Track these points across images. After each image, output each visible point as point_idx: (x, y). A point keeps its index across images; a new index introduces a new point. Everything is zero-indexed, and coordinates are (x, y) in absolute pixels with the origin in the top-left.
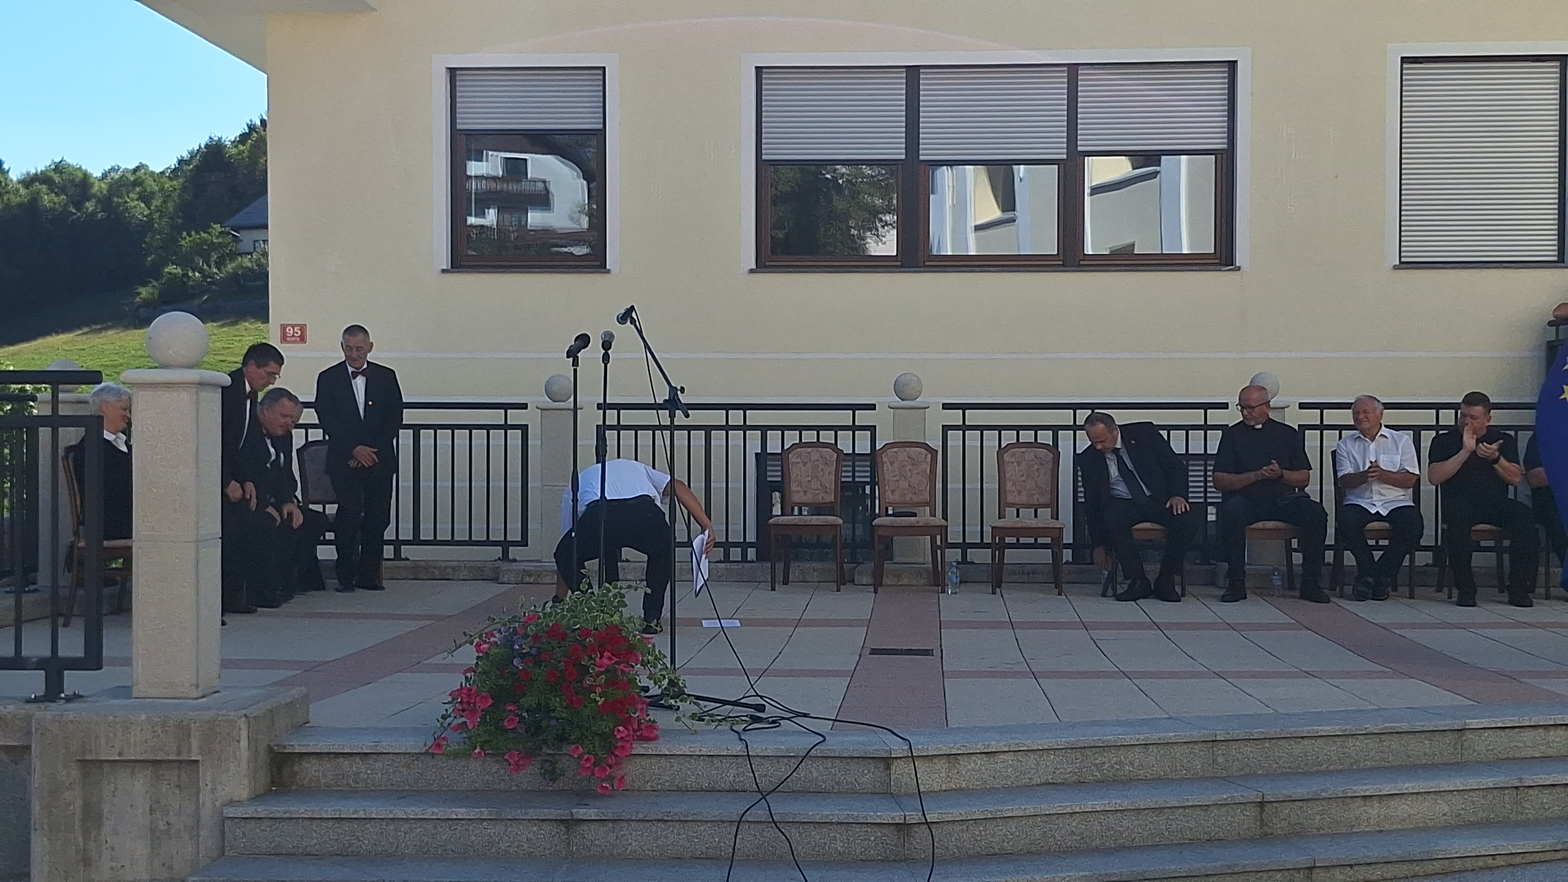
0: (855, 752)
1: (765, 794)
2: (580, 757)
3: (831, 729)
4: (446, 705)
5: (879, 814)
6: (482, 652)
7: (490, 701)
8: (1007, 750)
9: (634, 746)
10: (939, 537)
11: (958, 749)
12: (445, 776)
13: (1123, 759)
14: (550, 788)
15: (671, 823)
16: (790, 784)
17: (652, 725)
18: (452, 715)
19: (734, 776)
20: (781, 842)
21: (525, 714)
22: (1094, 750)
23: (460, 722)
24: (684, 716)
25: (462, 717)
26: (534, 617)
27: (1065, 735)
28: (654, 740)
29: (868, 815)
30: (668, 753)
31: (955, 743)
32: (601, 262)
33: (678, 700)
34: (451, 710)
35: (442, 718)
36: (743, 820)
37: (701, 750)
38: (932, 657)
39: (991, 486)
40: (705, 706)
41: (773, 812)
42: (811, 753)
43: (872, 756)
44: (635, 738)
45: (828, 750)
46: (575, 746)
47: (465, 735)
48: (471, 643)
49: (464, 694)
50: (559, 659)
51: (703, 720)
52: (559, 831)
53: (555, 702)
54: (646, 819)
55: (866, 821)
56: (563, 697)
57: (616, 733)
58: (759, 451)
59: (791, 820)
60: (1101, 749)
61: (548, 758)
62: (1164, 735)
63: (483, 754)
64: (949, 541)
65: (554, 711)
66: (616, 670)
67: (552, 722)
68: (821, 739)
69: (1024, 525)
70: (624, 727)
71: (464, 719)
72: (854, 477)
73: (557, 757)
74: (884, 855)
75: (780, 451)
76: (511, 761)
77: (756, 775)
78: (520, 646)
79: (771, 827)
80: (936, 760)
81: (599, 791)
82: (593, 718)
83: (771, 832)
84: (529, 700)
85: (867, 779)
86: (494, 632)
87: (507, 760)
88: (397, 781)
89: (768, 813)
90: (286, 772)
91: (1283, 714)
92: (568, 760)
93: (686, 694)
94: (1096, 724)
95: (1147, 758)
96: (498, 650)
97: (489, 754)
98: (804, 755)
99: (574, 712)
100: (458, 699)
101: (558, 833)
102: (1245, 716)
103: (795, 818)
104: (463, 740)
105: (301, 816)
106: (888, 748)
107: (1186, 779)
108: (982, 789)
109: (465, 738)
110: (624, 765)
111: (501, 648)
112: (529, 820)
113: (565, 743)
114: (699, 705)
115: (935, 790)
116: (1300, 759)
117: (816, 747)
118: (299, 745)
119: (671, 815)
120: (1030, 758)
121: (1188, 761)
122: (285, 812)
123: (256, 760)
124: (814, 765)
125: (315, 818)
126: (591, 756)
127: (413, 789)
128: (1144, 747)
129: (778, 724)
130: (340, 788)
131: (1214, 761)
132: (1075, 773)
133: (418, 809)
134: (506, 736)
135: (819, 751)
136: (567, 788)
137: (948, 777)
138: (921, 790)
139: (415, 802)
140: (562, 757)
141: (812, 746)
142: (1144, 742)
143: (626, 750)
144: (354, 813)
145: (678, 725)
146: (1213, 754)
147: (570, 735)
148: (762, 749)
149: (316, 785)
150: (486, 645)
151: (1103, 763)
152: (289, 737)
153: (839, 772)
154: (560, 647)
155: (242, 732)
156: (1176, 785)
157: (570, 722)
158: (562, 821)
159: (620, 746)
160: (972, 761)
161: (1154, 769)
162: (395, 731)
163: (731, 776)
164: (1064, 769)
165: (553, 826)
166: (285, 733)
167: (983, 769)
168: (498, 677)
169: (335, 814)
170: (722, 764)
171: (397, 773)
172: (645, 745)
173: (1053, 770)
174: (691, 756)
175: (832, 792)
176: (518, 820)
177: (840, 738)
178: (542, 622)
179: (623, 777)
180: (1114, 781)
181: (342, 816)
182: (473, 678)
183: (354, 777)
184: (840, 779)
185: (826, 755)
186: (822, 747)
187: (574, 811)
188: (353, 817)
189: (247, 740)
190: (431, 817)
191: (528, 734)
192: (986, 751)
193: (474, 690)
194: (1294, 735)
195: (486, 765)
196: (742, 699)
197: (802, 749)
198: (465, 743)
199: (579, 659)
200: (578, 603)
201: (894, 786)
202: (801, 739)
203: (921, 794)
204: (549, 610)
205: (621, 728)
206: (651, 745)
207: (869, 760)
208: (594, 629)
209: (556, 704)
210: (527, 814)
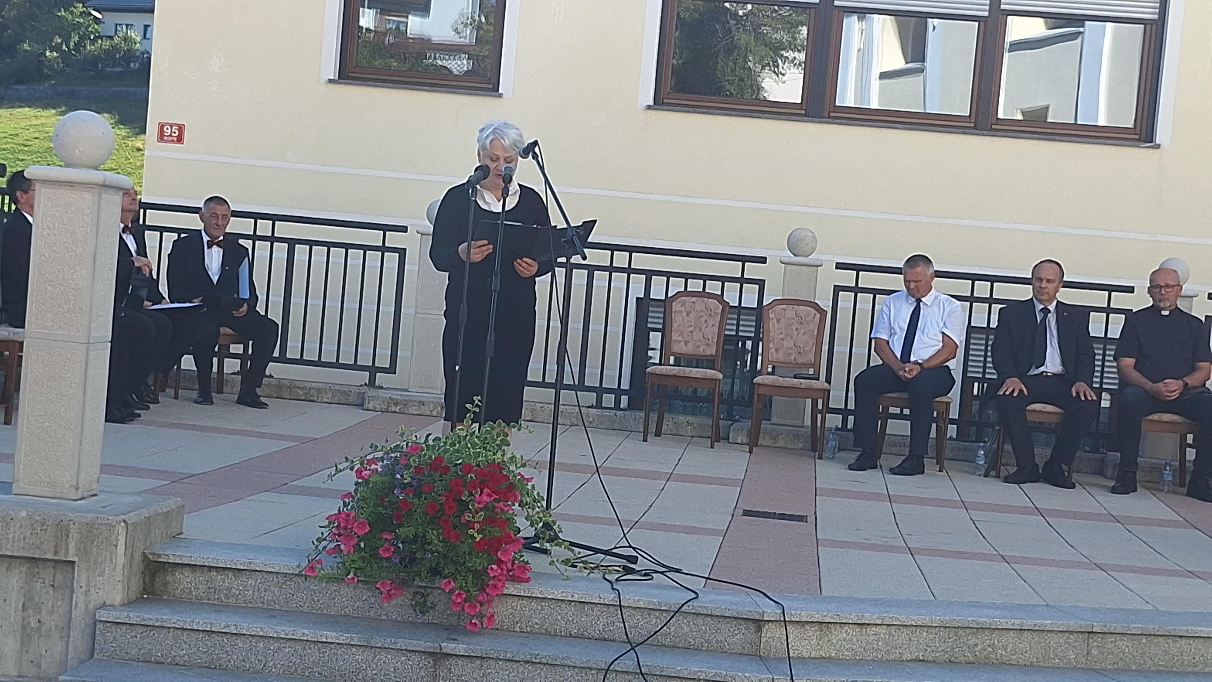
0: (728, 611)
1: (634, 645)
2: (451, 592)
3: (704, 587)
4: (323, 529)
5: (747, 675)
6: (362, 478)
7: (367, 528)
8: (880, 623)
9: (507, 586)
10: (820, 401)
11: (831, 617)
12: (316, 599)
13: (996, 643)
14: (420, 621)
15: (538, 665)
16: (660, 637)
17: (524, 567)
18: (328, 538)
19: (604, 625)
21: (400, 545)
22: (968, 631)
23: (335, 546)
24: (558, 561)
25: (337, 541)
26: (416, 448)
27: (939, 614)
28: (527, 582)
29: (736, 675)
30: (540, 596)
31: (829, 611)
32: (495, 83)
33: (553, 544)
34: (327, 534)
35: (317, 540)
36: (611, 668)
37: (573, 596)
38: (807, 524)
41: (641, 664)
42: (683, 608)
43: (744, 617)
44: (509, 577)
45: (700, 607)
46: (447, 580)
47: (339, 560)
48: (352, 469)
49: (343, 518)
50: (440, 492)
51: (576, 567)
52: (426, 663)
53: (433, 535)
54: (514, 659)
56: (441, 531)
57: (489, 571)
58: (643, 296)
59: (658, 673)
60: (975, 630)
61: (420, 590)
62: (1040, 622)
63: (356, 580)
64: (831, 406)
65: (430, 543)
66: (494, 507)
67: (427, 555)
68: (694, 596)
70: (498, 565)
71: (339, 543)
72: (737, 331)
73: (429, 590)
75: (663, 298)
76: (382, 589)
77: (627, 626)
78: (402, 476)
79: (639, 678)
80: (808, 627)
81: (468, 627)
82: (469, 554)
84: (407, 531)
85: (737, 639)
86: (377, 460)
87: (379, 589)
88: (268, 600)
89: (636, 663)
90: (158, 581)
91: (1161, 611)
92: (440, 594)
93: (560, 539)
94: (971, 605)
95: (1021, 644)
96: (380, 478)
97: (362, 581)
98: (676, 610)
99: (450, 547)
100: (334, 523)
101: (425, 665)
102: (1124, 610)
103: (662, 671)
104: (336, 565)
105: (173, 625)
106: (761, 611)
107: (1059, 668)
108: (851, 660)
109: (339, 563)
110: (494, 604)
111: (381, 476)
112: (398, 649)
113: (438, 576)
114: (572, 551)
115: (803, 658)
116: (1176, 658)
117: (688, 604)
118: (173, 555)
119: (540, 656)
120: (903, 633)
121: (1062, 651)
122: (157, 620)
123: (131, 567)
124: (685, 621)
125: (186, 629)
126: (462, 592)
127: (283, 609)
128: (1019, 632)
129: (650, 577)
130: (210, 602)
131: (1088, 653)
132: (947, 652)
133: (288, 629)
134: (380, 565)
135: (691, 607)
136: (436, 622)
137: (819, 644)
138: (791, 655)
139: (286, 622)
140: (434, 590)
141: (684, 602)
142: (1019, 628)
143: (498, 589)
144: (225, 627)
145: (551, 569)
146: (1088, 646)
147: (444, 570)
148: (634, 600)
149: (188, 596)
150: (367, 473)
151: (976, 645)
152: (165, 546)
153: (710, 630)
154: (441, 481)
155: (120, 537)
156: (1048, 673)
157: (445, 557)
158: (430, 654)
159: (492, 584)
160: (844, 631)
161: (1027, 655)
162: (268, 550)
163: (602, 624)
164: (935, 646)
165: (421, 658)
166: (161, 542)
167: (855, 639)
168: (376, 506)
169: (206, 627)
170: (593, 611)
171: (268, 592)
172: (519, 586)
173: (925, 647)
174: (562, 600)
175: (700, 650)
176: (387, 648)
177: (712, 597)
178: (425, 454)
179: (492, 616)
180: (985, 664)
181: (213, 629)
182: (351, 504)
183: (225, 592)
184: (709, 637)
185: (698, 612)
186: (695, 604)
187: (444, 644)
188: (223, 630)
189: (124, 546)
190: (301, 638)
191: (401, 564)
192: (859, 622)
193: (351, 516)
194: (1172, 634)
195: (358, 592)
196: (615, 548)
197: (674, 604)
198: (338, 568)
199: (459, 493)
200: (462, 438)
201: (764, 648)
202: (673, 593)
203: (791, 659)
204: (431, 443)
205: (494, 567)
206: (524, 586)
207: (739, 621)
208: (476, 466)
209: (433, 537)
210: (397, 643)
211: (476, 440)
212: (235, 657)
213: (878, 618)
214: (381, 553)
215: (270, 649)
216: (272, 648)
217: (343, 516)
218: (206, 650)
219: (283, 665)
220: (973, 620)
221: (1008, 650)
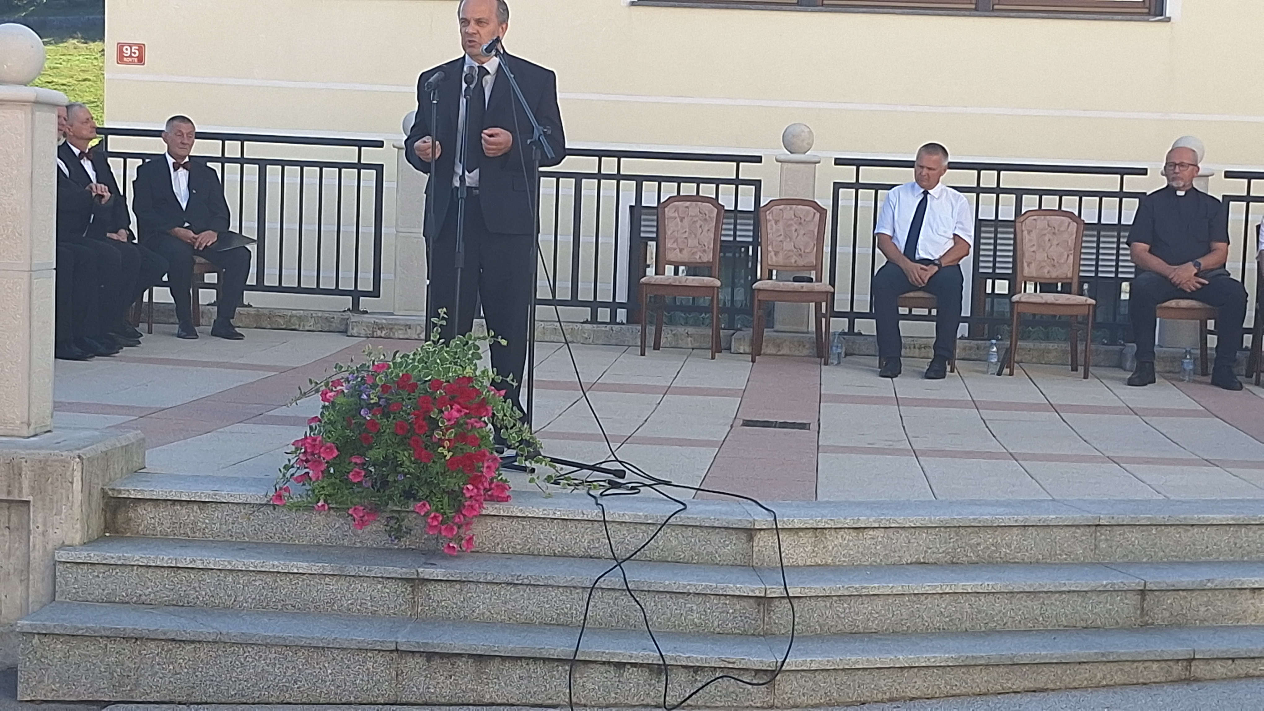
0: (717, 522)
1: (620, 561)
2: (427, 514)
3: (694, 498)
4: (289, 455)
5: (738, 586)
6: (328, 400)
7: (335, 453)
8: (877, 526)
9: (485, 506)
10: (824, 305)
11: (825, 523)
12: (286, 529)
13: (1000, 541)
14: (396, 547)
15: (520, 587)
16: (647, 552)
17: (503, 486)
18: (295, 465)
19: (589, 542)
20: (635, 611)
21: (372, 468)
22: (969, 530)
23: (303, 473)
24: (538, 478)
25: (305, 468)
26: (383, 366)
27: (938, 514)
28: (507, 501)
29: (727, 587)
30: (520, 515)
31: (823, 516)
33: (533, 461)
34: (295, 460)
35: (284, 468)
36: (596, 586)
37: (555, 513)
38: (808, 431)
40: (562, 469)
41: (627, 580)
42: (670, 521)
43: (734, 526)
44: (486, 497)
45: (688, 518)
46: (421, 503)
47: (308, 488)
48: (317, 392)
49: (309, 444)
50: (408, 411)
51: (559, 484)
52: (404, 590)
53: (403, 456)
54: (495, 581)
55: (725, 593)
56: (412, 452)
57: (464, 491)
58: (633, 204)
59: (646, 589)
60: (977, 529)
61: (394, 514)
62: (1046, 516)
63: (326, 507)
64: (836, 309)
65: (401, 465)
66: (466, 424)
67: (399, 477)
68: (682, 507)
70: (474, 486)
71: (307, 470)
72: (735, 235)
73: (403, 514)
74: (742, 629)
75: (656, 205)
76: (355, 515)
77: (612, 542)
78: (368, 396)
79: (626, 595)
80: (801, 534)
81: (446, 551)
82: (442, 474)
83: (625, 600)
84: (376, 454)
85: (728, 550)
86: (342, 381)
87: (352, 515)
88: (236, 533)
89: (623, 580)
90: (121, 517)
91: (1173, 500)
92: (415, 518)
93: (540, 455)
94: (973, 503)
95: (1025, 540)
96: (345, 400)
97: (333, 508)
98: (663, 522)
99: (423, 468)
100: (301, 449)
101: (402, 592)
102: (1133, 500)
103: (650, 587)
104: (305, 492)
105: (136, 563)
106: (751, 519)
107: (1067, 564)
108: (849, 566)
109: (308, 490)
110: (473, 526)
111: (348, 398)
112: (374, 577)
113: (412, 499)
114: (554, 467)
115: (799, 566)
116: (1188, 548)
117: (676, 515)
118: (134, 490)
119: (522, 577)
120: (901, 535)
121: (1069, 545)
122: (119, 559)
123: (89, 504)
124: (673, 534)
125: (150, 566)
126: (437, 514)
127: (253, 541)
128: (1023, 528)
129: (637, 491)
130: (176, 537)
131: (1096, 547)
132: (948, 553)
133: (258, 561)
134: (351, 490)
135: (678, 519)
136: (414, 547)
137: (814, 551)
138: (784, 564)
139: (255, 554)
140: (410, 515)
141: (672, 513)
142: (1023, 524)
143: (475, 510)
144: (191, 562)
145: (532, 487)
146: (1095, 540)
147: (418, 492)
148: (619, 515)
149: (152, 532)
150: (332, 394)
151: (978, 544)
152: (125, 481)
153: (699, 541)
154: (410, 399)
155: (75, 473)
156: (1054, 569)
157: (418, 478)
158: (407, 580)
159: (469, 506)
160: (839, 536)
161: (1032, 552)
162: (235, 480)
163: (586, 542)
164: (937, 548)
165: (398, 585)
166: (121, 477)
167: (851, 544)
168: (344, 428)
169: (171, 563)
170: (576, 528)
171: (236, 525)
172: (497, 506)
173: (925, 548)
174: (544, 518)
175: (691, 563)
176: (361, 576)
177: (701, 507)
178: (392, 372)
179: (471, 538)
180: (989, 563)
181: (178, 565)
182: (318, 428)
183: (191, 526)
184: (699, 548)
185: (685, 524)
186: (682, 515)
187: (420, 570)
188: (190, 566)
189: (80, 483)
190: (271, 570)
191: (374, 488)
192: (854, 526)
193: (318, 439)
194: (1183, 523)
195: (330, 520)
196: (601, 463)
197: (661, 517)
198: (308, 495)
199: (428, 411)
200: (430, 354)
201: (757, 558)
202: (661, 506)
203: (784, 569)
204: (399, 360)
205: (470, 487)
206: (504, 505)
207: (731, 531)
208: (446, 382)
209: (404, 458)
210: (371, 571)
211: (446, 355)
212: (204, 593)
213: (874, 521)
214: (350, 476)
215: (239, 583)
216: (241, 582)
217: (309, 441)
218: (173, 587)
219: (254, 599)
220: (974, 519)
221: (1013, 548)
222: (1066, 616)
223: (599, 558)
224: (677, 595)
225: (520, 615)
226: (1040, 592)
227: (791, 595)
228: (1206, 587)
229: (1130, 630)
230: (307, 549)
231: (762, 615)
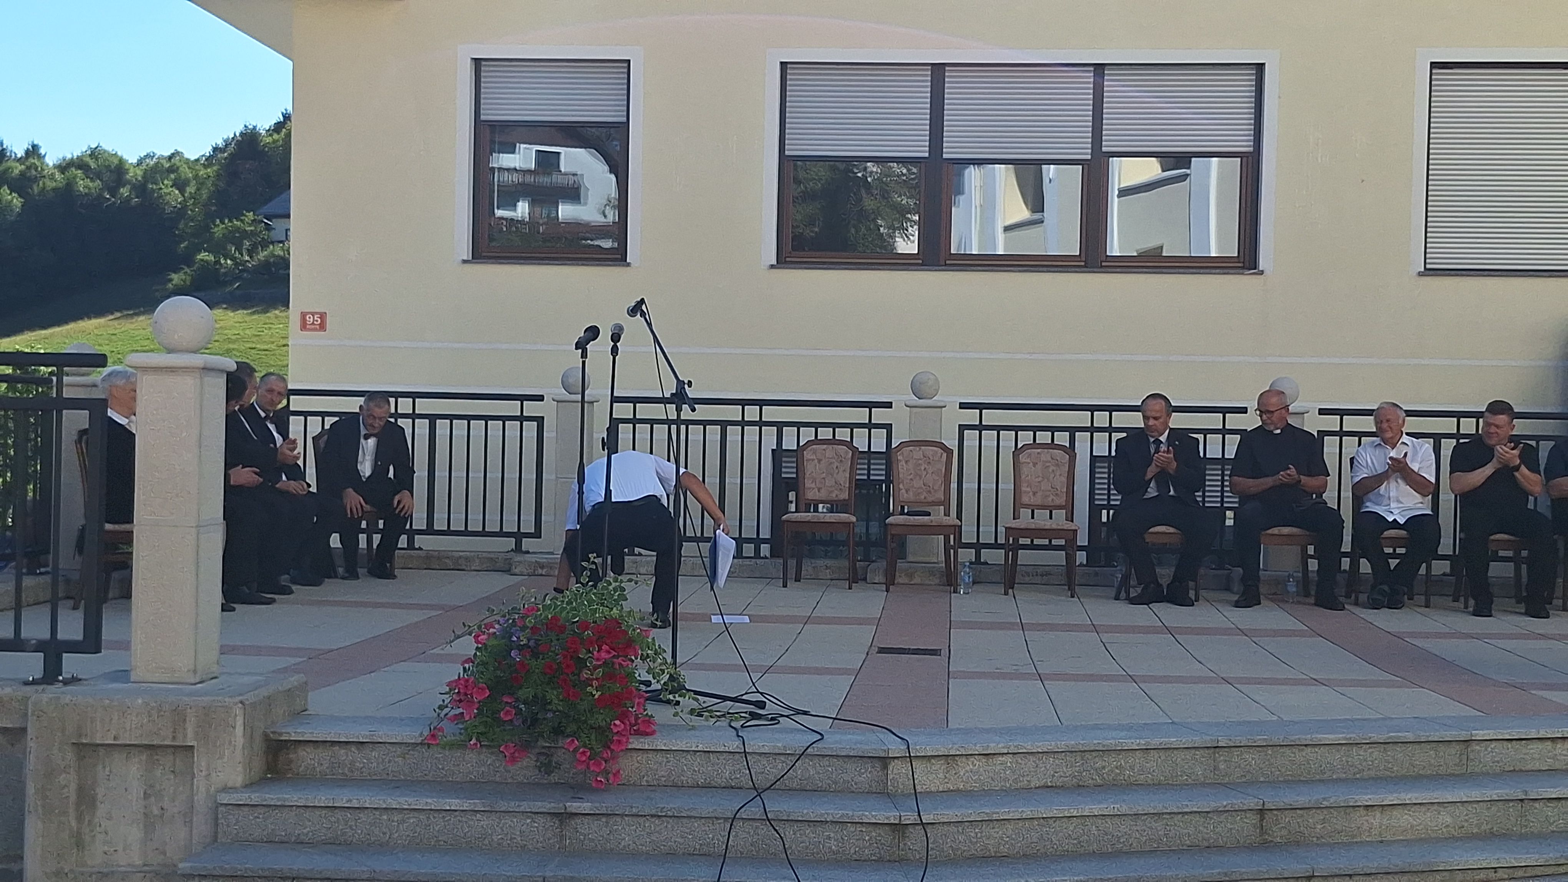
0: (853, 751)
1: (759, 791)
2: (575, 750)
3: (830, 727)
4: (443, 696)
5: (873, 813)
6: (480, 643)
7: (488, 693)
8: (1006, 752)
9: (631, 740)
10: (952, 537)
11: (956, 750)
12: (440, 767)
13: (1123, 764)
14: (546, 782)
15: (664, 819)
16: (786, 782)
17: (649, 720)
18: (449, 705)
19: (730, 773)
20: (775, 840)
21: (522, 706)
22: (1094, 754)
23: (457, 713)
24: (682, 711)
25: (459, 708)
26: (534, 609)
27: (1064, 739)
28: (652, 735)
29: (863, 815)
30: (664, 748)
31: (954, 744)
32: (621, 255)
33: (677, 695)
34: (449, 701)
35: (439, 708)
36: (737, 816)
37: (697, 746)
38: (939, 657)
39: (1006, 486)
41: (767, 810)
42: (807, 751)
43: (870, 755)
44: (632, 732)
45: (826, 748)
46: (571, 739)
47: (461, 726)
48: (470, 634)
49: (462, 684)
50: (557, 651)
51: (702, 716)
52: (554, 823)
53: (552, 695)
54: (640, 814)
55: (861, 821)
56: (560, 690)
57: (612, 727)
58: (775, 447)
59: (785, 818)
60: (1101, 753)
61: (543, 751)
62: (1167, 740)
63: (479, 745)
64: (963, 541)
65: (550, 703)
66: (613, 663)
67: (548, 715)
68: (819, 737)
69: (1038, 527)
70: (621, 721)
71: (461, 710)
72: (869, 475)
73: (553, 750)
74: (878, 855)
75: (795, 448)
76: (507, 753)
77: (752, 772)
78: (518, 638)
79: (766, 824)
80: (933, 761)
81: (594, 785)
82: (589, 712)
83: (765, 829)
84: (526, 692)
85: (864, 778)
86: (494, 623)
87: (503, 752)
88: (392, 771)
89: (762, 810)
90: (282, 759)
91: (1285, 721)
92: (565, 754)
93: (685, 688)
94: (1096, 727)
95: (1147, 763)
96: (497, 641)
97: (484, 746)
98: (801, 753)
99: (571, 705)
100: (455, 689)
101: (551, 826)
102: (1249, 722)
103: (788, 816)
104: (459, 731)
105: (295, 804)
106: (886, 748)
107: (1187, 785)
108: (980, 791)
109: (461, 729)
110: (620, 760)
111: (499, 639)
112: (522, 812)
113: (561, 735)
114: (698, 700)
115: (931, 792)
116: (1303, 767)
117: (814, 745)
118: (295, 732)
119: (665, 810)
120: (1029, 760)
121: (1189, 767)
122: (279, 800)
123: (251, 747)
124: (811, 764)
125: (309, 806)
126: (585, 750)
127: (409, 779)
128: (1145, 751)
129: (777, 722)
130: (335, 777)
131: (1215, 768)
132: (1075, 777)
133: (412, 800)
134: (502, 728)
135: (816, 749)
136: (563, 782)
137: (946, 778)
138: (917, 791)
139: (409, 792)
140: (559, 750)
141: (810, 744)
142: (1145, 747)
143: (622, 744)
144: (348, 802)
145: (677, 720)
146: (1214, 761)
147: (567, 729)
148: (759, 746)
149: (312, 773)
150: (485, 636)
151: (1104, 768)
152: (287, 725)
153: (836, 770)
154: (558, 640)
155: (238, 718)
156: (1176, 791)
157: (566, 715)
158: (555, 814)
159: (616, 740)
160: (970, 763)
161: (1155, 774)
162: (392, 720)
163: (728, 772)
164: (1063, 772)
165: (546, 819)
166: (283, 720)
167: (981, 769)
168: (495, 669)
169: (329, 803)
170: (718, 760)
171: (392, 763)
172: (642, 740)
173: (1052, 773)
174: (687, 751)
175: (828, 791)
176: (511, 812)
177: (837, 737)
178: (541, 614)
179: (619, 771)
180: (1113, 785)
181: (336, 805)
182: (471, 669)
183: (349, 766)
184: (836, 777)
185: (822, 754)
186: (819, 746)
187: (568, 804)
188: (346, 805)
190: (425, 808)
191: (525, 726)
192: (984, 752)
193: (471, 680)
194: (1297, 743)
195: (482, 757)
196: (742, 695)
197: (798, 747)
198: (460, 733)
199: (576, 651)
200: (578, 596)
201: (891, 786)
202: (798, 736)
203: (918, 795)
204: (549, 602)
205: (618, 722)
206: (648, 739)
207: (865, 760)
208: (593, 622)
209: (553, 697)
210: (521, 806)
211: (593, 596)
212: (360, 831)
214: (502, 715)
215: (394, 821)
216: (396, 819)
217: (462, 682)
218: (330, 826)
219: (408, 836)
220: (1099, 743)
221: (1136, 770)
222: (1189, 836)
223: (741, 788)
224: (815, 823)
225: (664, 846)
226: (1163, 814)
227: (924, 821)
228: (1322, 806)
229: (1250, 848)
230: (460, 786)
231: (897, 841)
